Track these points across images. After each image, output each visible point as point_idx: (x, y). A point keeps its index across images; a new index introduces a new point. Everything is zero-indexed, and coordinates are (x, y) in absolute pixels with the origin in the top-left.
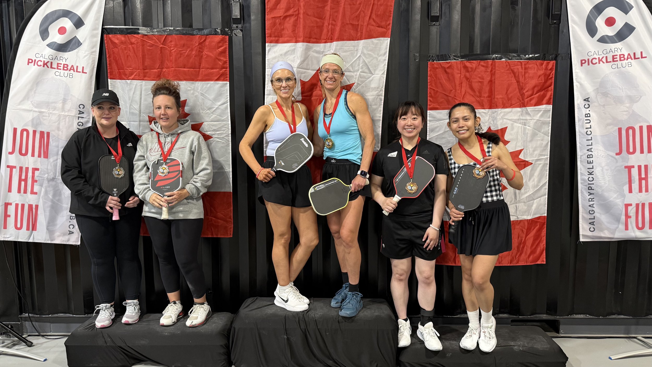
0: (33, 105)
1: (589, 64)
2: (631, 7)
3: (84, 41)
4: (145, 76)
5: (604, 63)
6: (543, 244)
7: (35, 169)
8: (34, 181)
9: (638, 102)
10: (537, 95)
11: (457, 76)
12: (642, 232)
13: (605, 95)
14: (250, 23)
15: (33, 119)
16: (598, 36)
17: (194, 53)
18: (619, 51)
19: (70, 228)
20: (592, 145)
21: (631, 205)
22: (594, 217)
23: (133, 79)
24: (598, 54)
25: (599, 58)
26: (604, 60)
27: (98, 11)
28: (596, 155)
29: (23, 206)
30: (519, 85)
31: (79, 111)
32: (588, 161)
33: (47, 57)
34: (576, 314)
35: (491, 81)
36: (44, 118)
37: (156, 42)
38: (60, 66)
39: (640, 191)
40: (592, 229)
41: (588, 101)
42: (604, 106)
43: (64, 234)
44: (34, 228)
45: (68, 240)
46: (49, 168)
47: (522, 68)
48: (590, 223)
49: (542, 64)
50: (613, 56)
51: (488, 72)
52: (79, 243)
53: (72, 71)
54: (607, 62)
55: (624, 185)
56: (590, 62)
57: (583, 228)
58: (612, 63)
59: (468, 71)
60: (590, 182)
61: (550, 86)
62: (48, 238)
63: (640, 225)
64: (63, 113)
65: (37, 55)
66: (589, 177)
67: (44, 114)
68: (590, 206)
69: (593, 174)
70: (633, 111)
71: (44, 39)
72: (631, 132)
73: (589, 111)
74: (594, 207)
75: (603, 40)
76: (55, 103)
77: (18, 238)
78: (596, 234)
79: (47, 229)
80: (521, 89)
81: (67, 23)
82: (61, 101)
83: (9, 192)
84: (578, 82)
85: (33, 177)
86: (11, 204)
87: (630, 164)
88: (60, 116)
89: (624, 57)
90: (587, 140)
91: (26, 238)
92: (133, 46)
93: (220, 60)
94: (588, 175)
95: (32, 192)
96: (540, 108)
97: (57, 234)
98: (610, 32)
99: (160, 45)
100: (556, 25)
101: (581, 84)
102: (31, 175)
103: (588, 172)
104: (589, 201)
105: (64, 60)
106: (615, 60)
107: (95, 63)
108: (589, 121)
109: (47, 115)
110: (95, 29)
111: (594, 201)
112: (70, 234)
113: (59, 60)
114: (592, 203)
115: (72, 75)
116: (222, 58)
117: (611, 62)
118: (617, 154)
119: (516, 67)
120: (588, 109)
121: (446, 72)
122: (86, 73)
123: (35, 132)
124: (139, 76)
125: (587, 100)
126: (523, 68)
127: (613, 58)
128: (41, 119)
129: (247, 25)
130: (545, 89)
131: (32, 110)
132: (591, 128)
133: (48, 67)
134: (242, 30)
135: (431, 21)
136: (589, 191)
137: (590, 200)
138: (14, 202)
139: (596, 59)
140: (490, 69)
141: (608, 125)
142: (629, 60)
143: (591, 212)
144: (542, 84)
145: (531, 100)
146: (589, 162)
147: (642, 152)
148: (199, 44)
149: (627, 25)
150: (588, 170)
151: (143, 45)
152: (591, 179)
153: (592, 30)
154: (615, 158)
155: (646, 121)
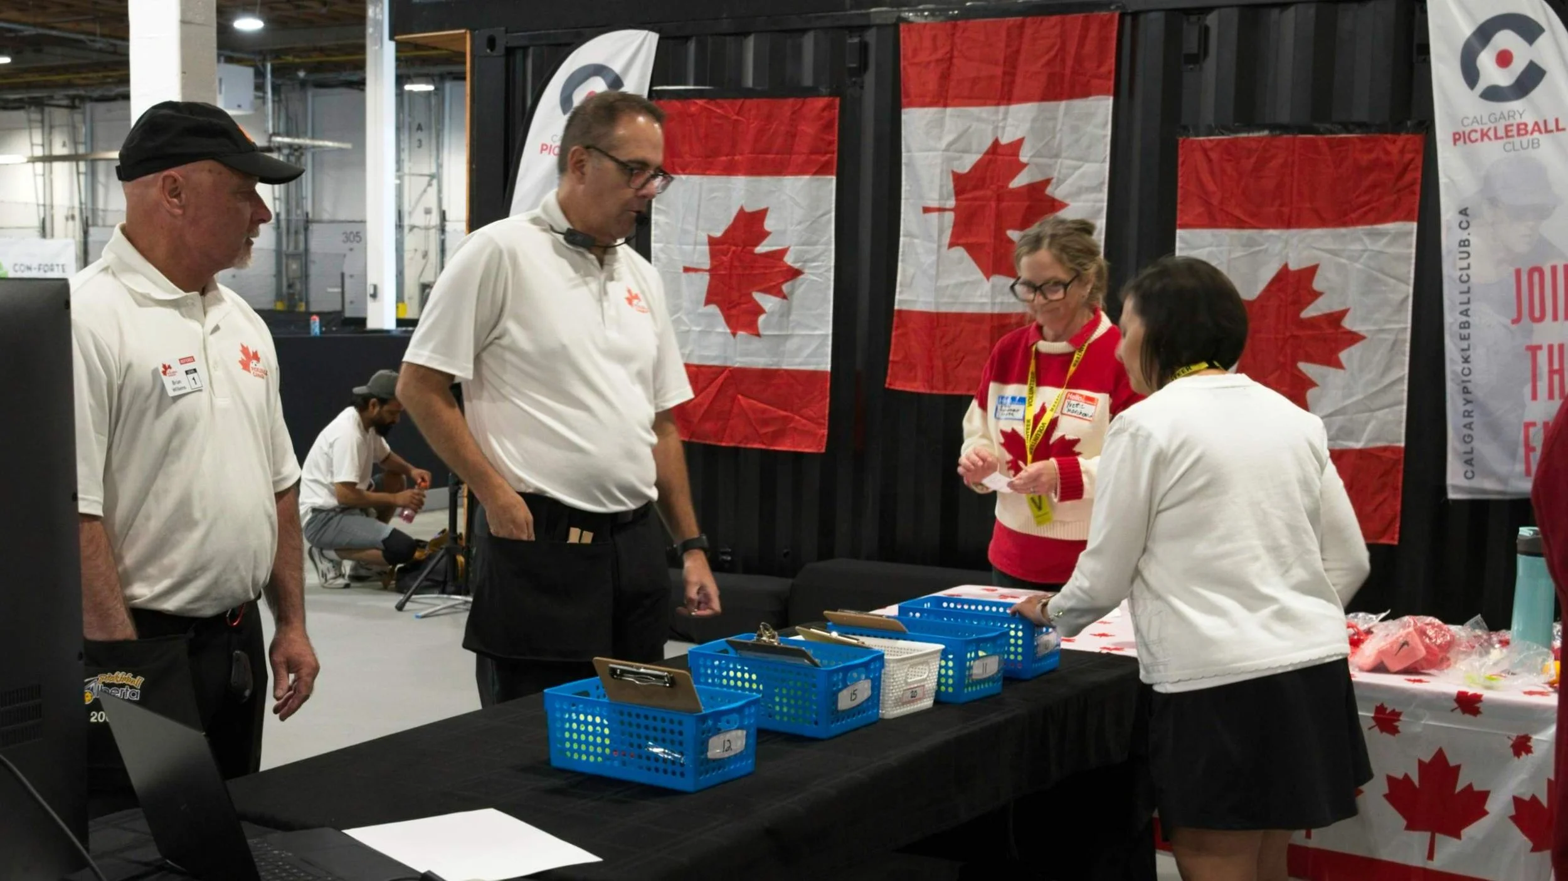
1: (1465, 142)
2: (1541, 30)
4: (708, 169)
5: (1490, 139)
9: (1549, 217)
10: (1381, 201)
13: (1493, 202)
16: (1482, 85)
17: (783, 129)
18: (1517, 116)
20: (1469, 303)
22: (1472, 449)
23: (690, 172)
24: (1479, 122)
25: (1482, 130)
26: (1491, 134)
28: (1476, 322)
32: (1460, 335)
37: (728, 110)
40: (1469, 474)
42: (1493, 224)
49: (1394, 142)
54: (1496, 138)
55: (1525, 382)
56: (1467, 137)
58: (1505, 140)
60: (1465, 378)
61: (1411, 185)
66: (1464, 368)
68: (1466, 425)
69: (1470, 361)
70: (1541, 236)
71: (564, 111)
72: (1536, 276)
73: (1469, 234)
74: (1472, 429)
75: (1493, 94)
78: (1477, 483)
84: (1449, 178)
87: (1535, 342)
89: (1525, 129)
90: (1461, 293)
92: (694, 118)
93: (822, 139)
96: (1385, 229)
98: (1503, 78)
101: (1452, 181)
103: (1463, 357)
104: (1465, 416)
106: (1509, 134)
108: (1465, 255)
111: (1472, 416)
114: (1470, 419)
116: (827, 136)
118: (1514, 321)
120: (1467, 232)
124: (699, 167)
125: (1464, 212)
127: (1507, 131)
130: (1398, 191)
132: (1469, 268)
139: (1476, 131)
141: (1502, 261)
142: (1536, 134)
143: (1468, 439)
145: (1367, 212)
147: (1555, 318)
148: (793, 113)
149: (1532, 66)
151: (708, 117)
152: (1466, 372)
153: (1471, 74)
154: (1510, 330)
155: (1562, 256)
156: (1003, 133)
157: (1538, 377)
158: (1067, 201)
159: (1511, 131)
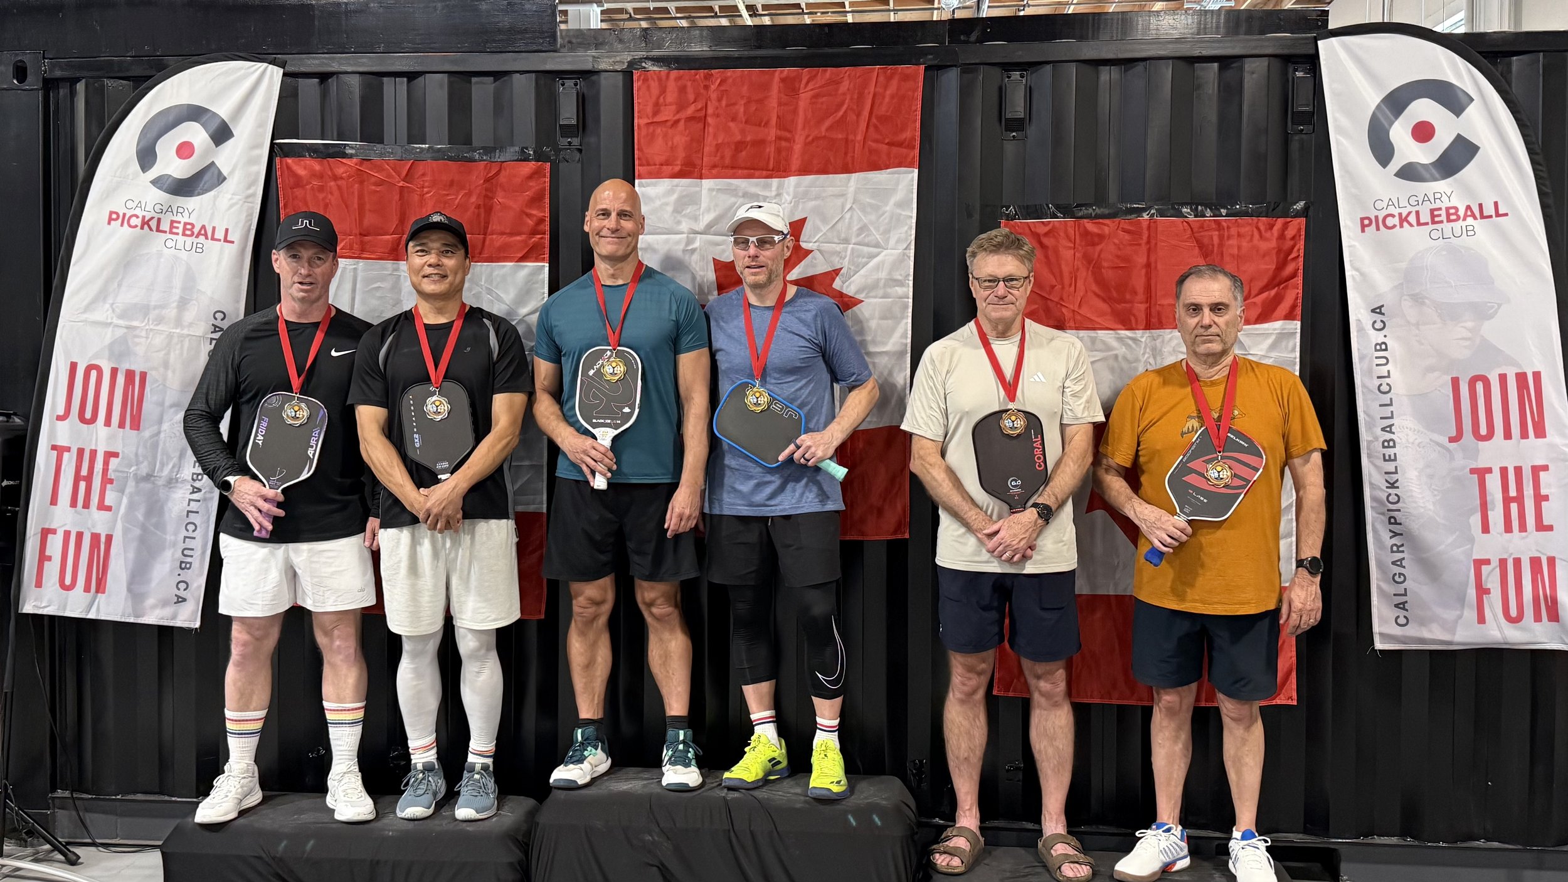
0: (113, 311)
1: (1378, 229)
2: (1469, 99)
3: (232, 172)
4: (363, 250)
5: (1411, 225)
6: (1290, 655)
7: (110, 455)
8: (106, 481)
9: (1492, 317)
10: (1263, 296)
11: (1067, 254)
12: (1524, 629)
13: (1418, 299)
14: (599, 136)
15: (113, 343)
16: (1396, 164)
17: (473, 199)
18: (1445, 198)
19: (179, 589)
22: (1405, 589)
24: (1397, 206)
25: (1400, 214)
26: (1412, 219)
27: (264, 108)
28: (1404, 441)
29: (80, 535)
31: (213, 325)
32: (1384, 455)
33: (149, 207)
34: (1379, 835)
35: (1148, 265)
36: (137, 340)
37: (389, 176)
38: (177, 228)
39: (1508, 528)
41: (1381, 313)
42: (1417, 325)
43: (165, 603)
44: (101, 587)
45: (174, 617)
46: (140, 451)
47: (1221, 235)
48: (1397, 606)
49: (1271, 227)
50: (1432, 211)
51: (1140, 245)
52: (197, 625)
53: (202, 238)
54: (1419, 224)
55: (1471, 512)
56: (1381, 223)
57: (1381, 618)
58: (1431, 227)
59: (1091, 243)
60: (1392, 506)
61: (1294, 275)
62: (130, 610)
63: (1513, 612)
64: (178, 331)
65: (130, 204)
67: (137, 332)
69: (1398, 487)
70: (1483, 339)
71: (145, 168)
72: (1480, 386)
73: (1385, 336)
74: (1404, 567)
75: (1409, 173)
76: (162, 307)
77: (64, 609)
78: (1411, 631)
79: (129, 590)
81: (196, 134)
82: (175, 304)
83: (51, 504)
84: (1357, 270)
85: (105, 470)
86: (54, 532)
87: (1481, 464)
88: (170, 336)
89: (1456, 214)
90: (1381, 405)
91: (81, 610)
92: (340, 182)
93: (529, 215)
94: (1387, 487)
95: (102, 507)
96: (1268, 329)
97: (150, 601)
98: (1423, 155)
99: (399, 182)
100: (1303, 136)
101: (1362, 274)
102: (101, 467)
103: (1387, 481)
104: (1392, 552)
105: (186, 214)
106: (1437, 219)
107: (251, 220)
109: (143, 334)
110: (258, 146)
111: (1403, 552)
112: (178, 602)
113: (175, 213)
114: (1400, 556)
115: (201, 246)
116: (534, 212)
117: (1427, 224)
118: (1452, 440)
119: (1206, 233)
120: (1382, 333)
121: (1042, 245)
122: (232, 242)
123: (114, 372)
124: (351, 249)
125: (1378, 310)
127: (1433, 216)
128: (130, 344)
129: (592, 140)
130: (1279, 285)
131: (111, 323)
132: (1389, 376)
133: (151, 229)
134: (580, 151)
135: (1006, 131)
136: (1392, 527)
137: (1395, 548)
138: (60, 527)
139: (1393, 216)
140: (1145, 237)
141: (1431, 369)
142: (1470, 220)
143: (1398, 579)
144: (1271, 273)
146: (1387, 458)
147: (1508, 435)
148: (487, 180)
149: (1459, 140)
150: (1387, 477)
151: (361, 182)
152: (1393, 498)
153: (1382, 150)
154: (1448, 450)
155: (1513, 363)
157: (1489, 506)
158: (860, 297)
159: (1440, 215)
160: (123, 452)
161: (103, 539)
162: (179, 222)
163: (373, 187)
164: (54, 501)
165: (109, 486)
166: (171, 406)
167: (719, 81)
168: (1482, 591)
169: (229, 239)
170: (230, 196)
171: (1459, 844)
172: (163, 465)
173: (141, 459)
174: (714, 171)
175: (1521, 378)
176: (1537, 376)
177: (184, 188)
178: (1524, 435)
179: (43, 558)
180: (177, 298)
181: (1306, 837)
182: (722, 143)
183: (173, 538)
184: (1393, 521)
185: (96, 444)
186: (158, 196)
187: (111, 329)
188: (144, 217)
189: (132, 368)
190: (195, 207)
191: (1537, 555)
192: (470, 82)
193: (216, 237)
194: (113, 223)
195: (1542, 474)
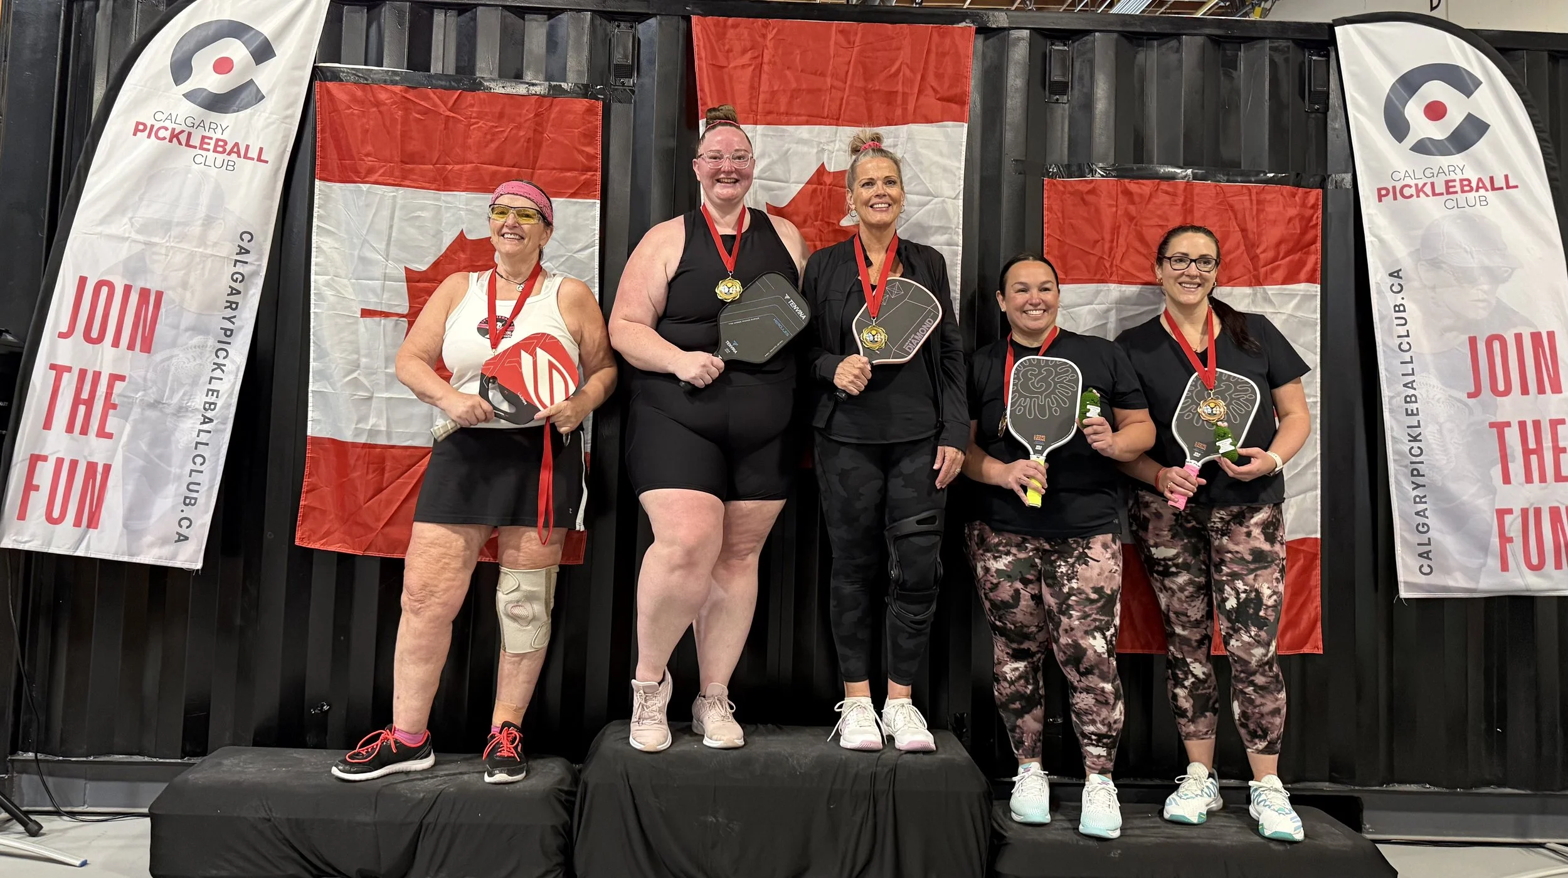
0: (132, 225)
1: (1395, 198)
2: (1478, 83)
3: (271, 91)
4: (404, 178)
5: (1427, 196)
6: (1315, 605)
7: (115, 378)
8: (109, 405)
9: (1507, 281)
10: (1288, 259)
11: (1108, 211)
12: (1538, 576)
13: (1435, 264)
14: (653, 78)
15: (128, 259)
16: (1411, 139)
17: (522, 133)
18: (1458, 171)
19: (181, 526)
20: (1413, 374)
21: (1510, 511)
22: (1429, 539)
23: (376, 183)
24: (1413, 177)
25: (1416, 185)
26: (1428, 189)
27: (310, 30)
28: (1425, 396)
29: (74, 464)
30: (1245, 237)
31: (239, 246)
32: (1407, 409)
33: (180, 121)
34: (1401, 782)
36: (156, 257)
37: (435, 105)
39: (1529, 479)
40: (1426, 570)
41: (1398, 277)
43: (164, 542)
44: (93, 522)
45: (174, 557)
46: (149, 376)
47: (1251, 200)
48: (1420, 555)
49: (1294, 195)
50: (1447, 182)
51: (1177, 205)
52: (199, 565)
53: (234, 156)
54: (1434, 194)
55: (1492, 465)
56: (1398, 193)
57: (1405, 565)
58: (1446, 197)
59: (1133, 203)
60: (1414, 459)
61: (1314, 242)
62: (125, 548)
63: (1535, 561)
64: (201, 250)
65: (159, 116)
66: (1412, 448)
67: (155, 249)
68: (1417, 513)
69: (1420, 441)
70: (1499, 301)
71: (178, 81)
72: (1496, 345)
73: (1403, 298)
74: (1427, 518)
75: (1422, 147)
76: (185, 224)
77: (49, 545)
78: (1436, 579)
79: (125, 526)
80: (1251, 247)
81: (237, 51)
82: (200, 222)
83: (44, 429)
84: (1375, 236)
85: (109, 394)
86: (44, 459)
87: (1500, 418)
88: (192, 255)
89: (1469, 185)
90: (1402, 363)
91: (68, 546)
92: (382, 109)
93: (581, 152)
94: (1410, 441)
95: (102, 433)
96: (1294, 290)
97: (148, 539)
98: (1437, 131)
99: (445, 114)
100: (1319, 115)
101: (1381, 241)
102: (105, 390)
103: (1409, 435)
104: (1415, 502)
105: (219, 130)
106: (1451, 190)
107: (287, 141)
108: (1403, 322)
109: (163, 251)
110: (300, 67)
111: (1425, 502)
112: (179, 540)
113: (207, 129)
114: (1423, 506)
115: (233, 164)
116: (587, 148)
117: (1442, 194)
119: (1238, 198)
120: (1400, 296)
121: (1083, 201)
122: (266, 162)
123: (128, 289)
124: (391, 176)
125: (1395, 274)
126: (1255, 202)
127: (1448, 187)
128: (148, 262)
129: (646, 81)
130: (1301, 249)
131: (128, 238)
132: (1408, 336)
133: (180, 143)
134: (633, 92)
135: (1050, 93)
136: (1415, 479)
137: (1418, 500)
138: (52, 454)
139: (1410, 186)
140: (1182, 199)
141: (1447, 329)
142: (1482, 192)
143: (1421, 529)
144: (1295, 237)
145: (1273, 270)
146: (1410, 412)
147: (1525, 391)
148: (536, 115)
149: (1470, 118)
150: (1409, 431)
151: (406, 110)
152: (1416, 451)
153: (1398, 127)
154: (1466, 405)
155: (1529, 324)
156: (830, 159)
157: (1509, 458)
159: (1454, 187)
160: (130, 375)
161: (100, 469)
162: (211, 138)
163: (418, 116)
164: (47, 425)
165: (111, 412)
166: (187, 330)
167: (775, 31)
168: (1505, 539)
169: (262, 158)
170: (267, 115)
171: (1474, 790)
172: (173, 392)
173: (150, 384)
174: (769, 118)
175: (1536, 337)
176: (1551, 335)
177: (218, 103)
178: (1541, 390)
179: (30, 486)
180: (203, 215)
181: (1332, 785)
182: (777, 91)
183: (178, 471)
184: (1415, 473)
185: (101, 367)
186: (189, 109)
187: (127, 244)
188: (174, 130)
189: (148, 286)
190: (228, 125)
191: (1555, 504)
192: (523, 19)
193: (249, 155)
194: (139, 134)
195: (1560, 427)
